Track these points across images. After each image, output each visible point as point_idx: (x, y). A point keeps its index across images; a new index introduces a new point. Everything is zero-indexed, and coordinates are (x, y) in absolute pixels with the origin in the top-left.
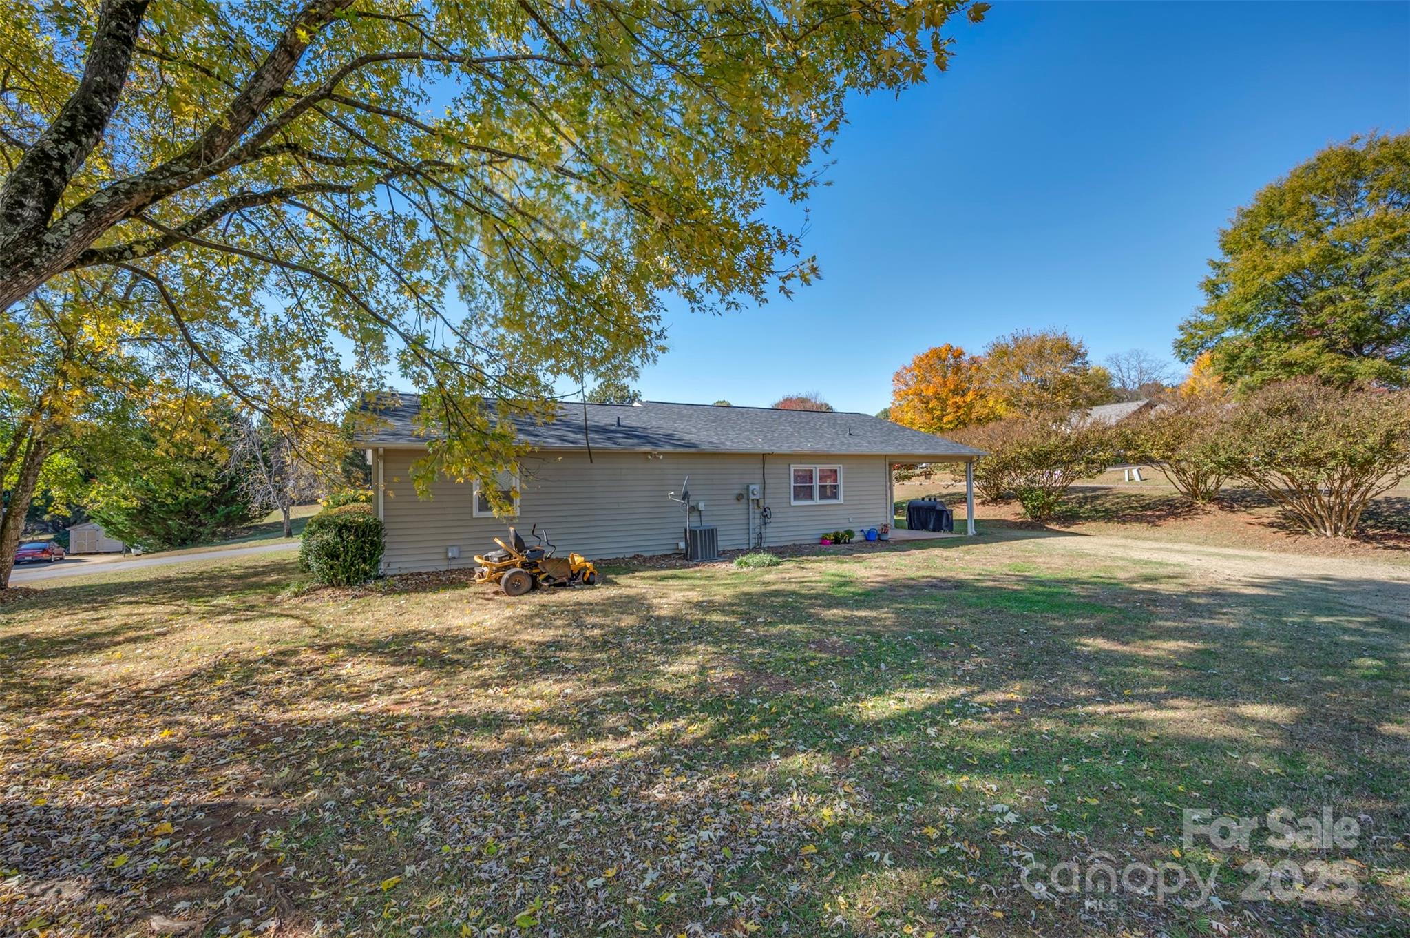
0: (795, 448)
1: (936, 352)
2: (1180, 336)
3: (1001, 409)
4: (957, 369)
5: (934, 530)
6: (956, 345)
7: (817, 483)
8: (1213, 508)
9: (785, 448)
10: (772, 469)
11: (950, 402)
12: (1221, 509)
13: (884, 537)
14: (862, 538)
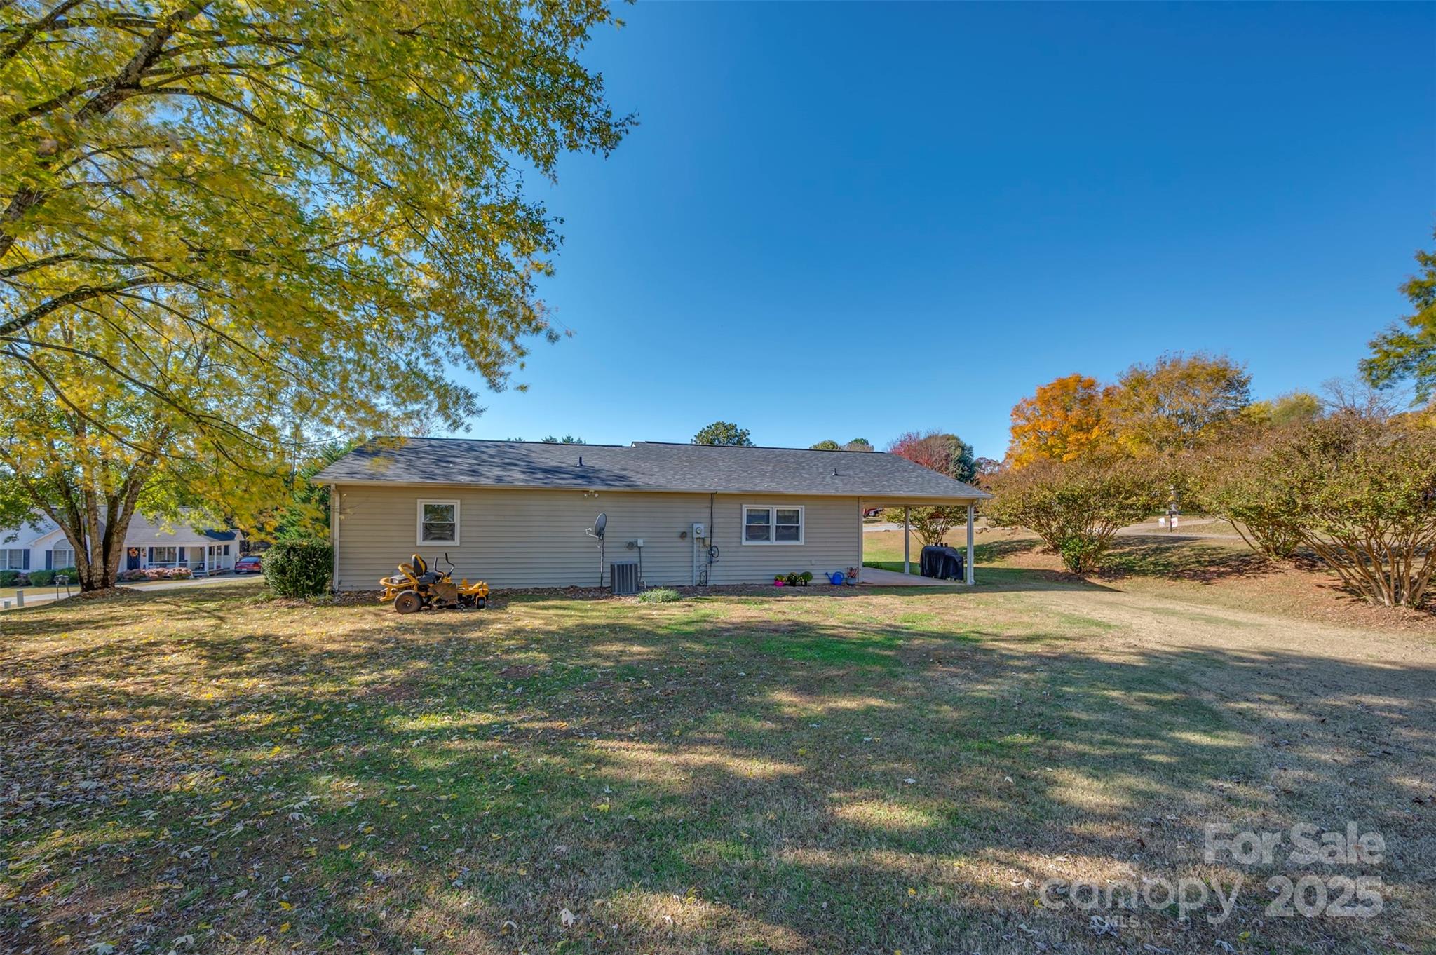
0: (747, 487)
1: (1063, 385)
2: (1370, 355)
3: (1133, 448)
4: (1087, 401)
5: (942, 578)
6: (1086, 375)
7: (773, 523)
8: (1288, 565)
9: (733, 488)
10: (721, 508)
11: (1070, 439)
12: (1299, 567)
13: (851, 582)
14: (828, 582)
